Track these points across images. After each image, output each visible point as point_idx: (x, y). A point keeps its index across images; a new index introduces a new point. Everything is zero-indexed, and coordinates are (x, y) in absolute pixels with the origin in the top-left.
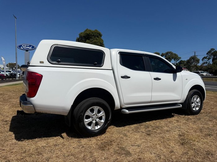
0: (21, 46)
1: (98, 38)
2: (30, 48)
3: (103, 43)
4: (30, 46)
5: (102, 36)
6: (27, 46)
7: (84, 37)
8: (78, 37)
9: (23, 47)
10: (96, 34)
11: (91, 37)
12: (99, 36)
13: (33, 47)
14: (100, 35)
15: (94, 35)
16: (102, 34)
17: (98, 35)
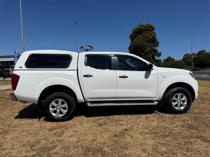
0: (83, 47)
1: (150, 32)
2: (89, 48)
3: (155, 36)
4: (89, 46)
5: (155, 29)
6: (87, 47)
7: (136, 32)
8: (132, 33)
9: (84, 48)
10: (148, 27)
11: (143, 32)
12: (151, 30)
13: (91, 47)
14: (153, 28)
15: (146, 30)
16: (154, 27)
17: (151, 28)
